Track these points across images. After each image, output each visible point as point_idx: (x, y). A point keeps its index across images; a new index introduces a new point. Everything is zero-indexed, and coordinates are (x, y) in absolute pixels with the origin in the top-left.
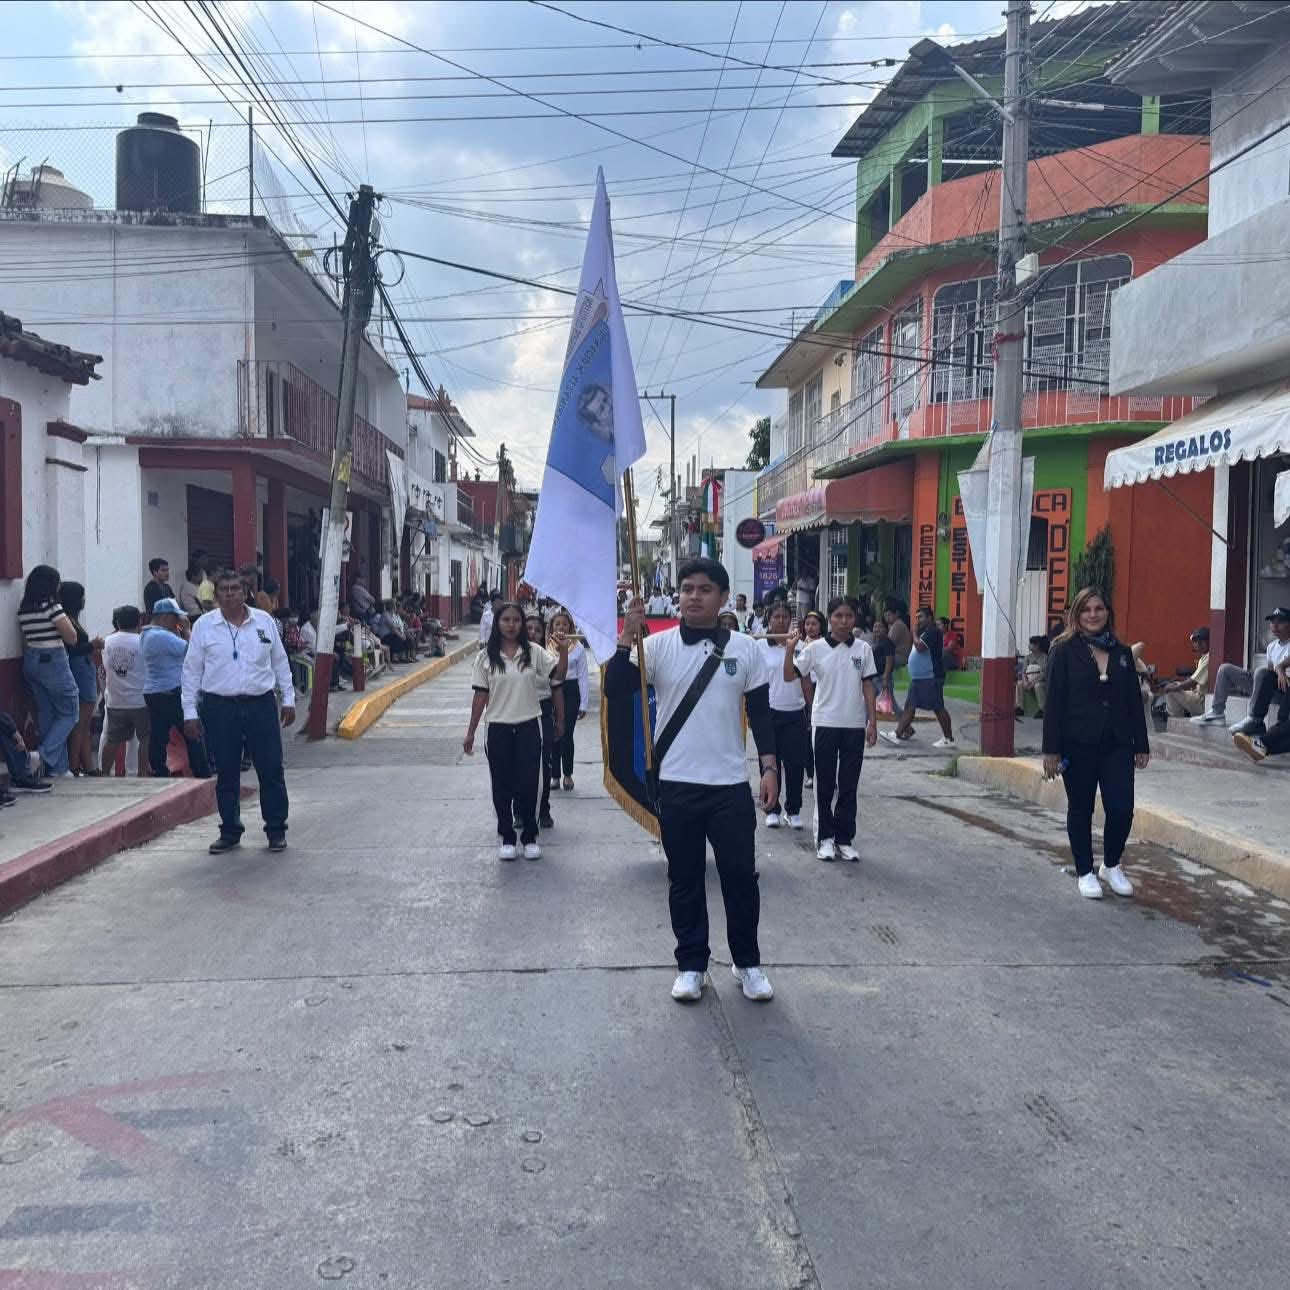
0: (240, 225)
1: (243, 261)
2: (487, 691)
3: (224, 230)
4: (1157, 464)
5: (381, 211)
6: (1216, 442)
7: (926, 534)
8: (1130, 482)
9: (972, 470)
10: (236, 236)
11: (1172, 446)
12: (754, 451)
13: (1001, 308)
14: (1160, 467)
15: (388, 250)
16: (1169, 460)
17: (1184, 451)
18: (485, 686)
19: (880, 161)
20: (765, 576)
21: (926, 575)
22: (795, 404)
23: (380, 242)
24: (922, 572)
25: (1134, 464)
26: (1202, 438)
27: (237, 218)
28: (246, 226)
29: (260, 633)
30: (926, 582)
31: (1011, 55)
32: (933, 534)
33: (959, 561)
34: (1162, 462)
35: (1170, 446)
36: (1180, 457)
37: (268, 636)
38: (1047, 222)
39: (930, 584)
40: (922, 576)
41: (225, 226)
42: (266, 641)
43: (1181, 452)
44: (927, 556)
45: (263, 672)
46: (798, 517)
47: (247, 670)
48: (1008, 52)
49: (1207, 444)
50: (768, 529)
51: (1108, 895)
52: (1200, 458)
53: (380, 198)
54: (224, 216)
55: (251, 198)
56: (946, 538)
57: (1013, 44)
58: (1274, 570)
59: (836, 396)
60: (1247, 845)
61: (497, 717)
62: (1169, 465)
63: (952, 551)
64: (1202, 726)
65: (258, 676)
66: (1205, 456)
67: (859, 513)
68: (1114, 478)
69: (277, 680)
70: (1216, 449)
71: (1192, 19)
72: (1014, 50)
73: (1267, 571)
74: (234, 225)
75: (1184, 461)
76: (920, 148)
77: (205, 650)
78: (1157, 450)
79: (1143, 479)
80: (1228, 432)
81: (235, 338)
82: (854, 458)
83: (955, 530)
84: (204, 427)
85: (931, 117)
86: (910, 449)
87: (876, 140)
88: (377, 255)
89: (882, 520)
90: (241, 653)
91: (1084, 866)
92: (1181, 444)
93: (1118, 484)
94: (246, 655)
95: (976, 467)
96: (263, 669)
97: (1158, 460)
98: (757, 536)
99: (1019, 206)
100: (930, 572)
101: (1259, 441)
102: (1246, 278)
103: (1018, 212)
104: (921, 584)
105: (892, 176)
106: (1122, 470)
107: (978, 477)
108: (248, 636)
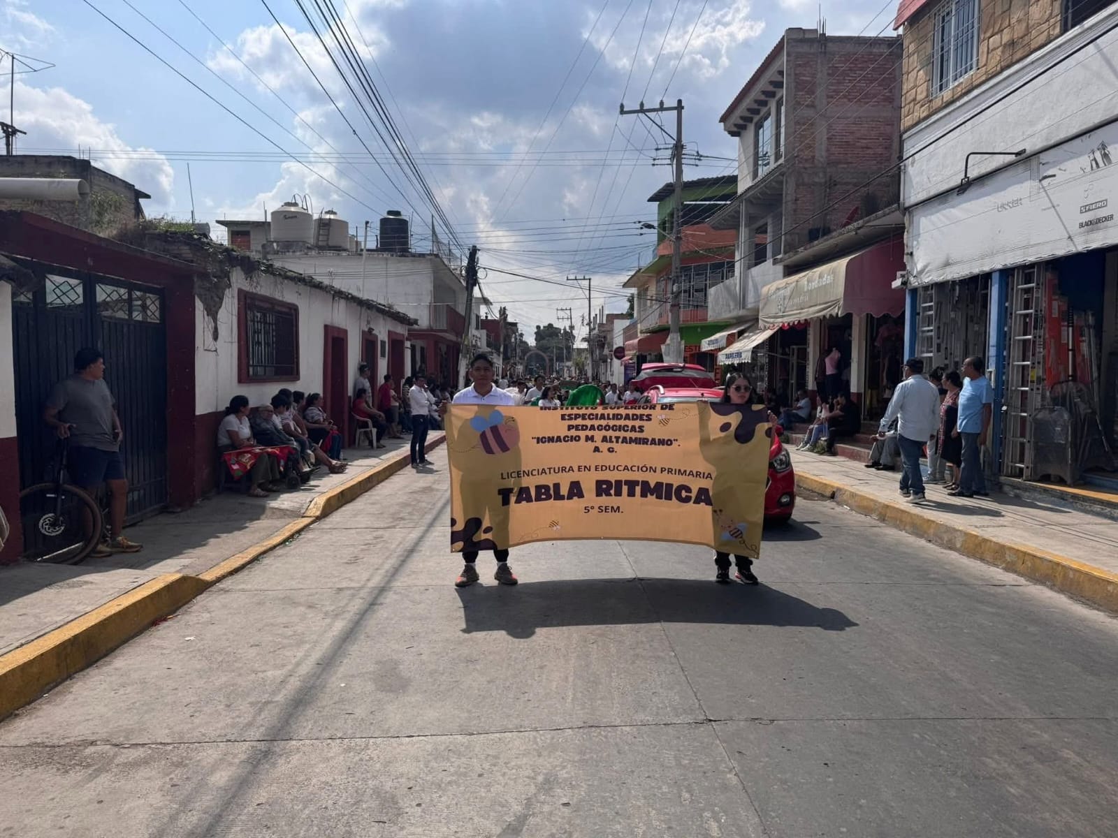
0: (428, 256)
10: (425, 259)
23: (478, 265)
27: (425, 254)
28: (430, 257)
54: (420, 253)
55: (433, 249)
98: (622, 354)
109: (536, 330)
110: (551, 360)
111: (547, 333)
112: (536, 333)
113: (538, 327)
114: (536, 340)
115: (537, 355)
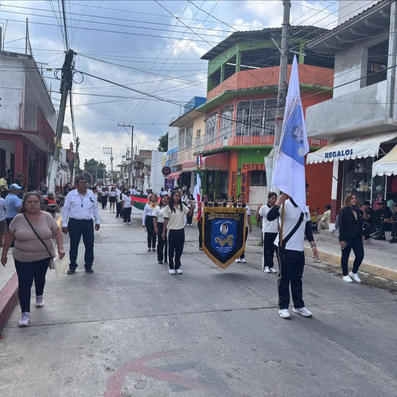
0: (23, 57)
1: (22, 70)
2: (168, 219)
3: (17, 58)
4: (326, 158)
5: (75, 58)
6: (347, 153)
7: (234, 174)
8: (316, 162)
9: (268, 156)
10: (20, 61)
11: (331, 153)
12: (160, 146)
13: (278, 110)
14: (327, 159)
15: (78, 72)
16: (330, 157)
17: (336, 155)
18: (168, 217)
19: (217, 61)
20: (168, 184)
21: (234, 186)
22: (181, 132)
23: (75, 69)
24: (232, 185)
25: (317, 157)
26: (342, 151)
27: (21, 55)
28: (25, 58)
29: (90, 198)
30: (233, 188)
31: (284, 37)
32: (236, 174)
33: (244, 183)
34: (328, 157)
35: (330, 153)
36: (334, 156)
37: (93, 199)
38: (274, 86)
39: (235, 189)
40: (232, 187)
41: (17, 57)
42: (92, 201)
43: (334, 155)
44: (234, 181)
45: (91, 212)
46: (192, 167)
47: (86, 211)
48: (283, 35)
49: (344, 153)
50: (172, 170)
51: (354, 281)
52: (341, 157)
53: (76, 54)
54: (17, 54)
55: (26, 49)
56: (240, 176)
57: (285, 33)
58: (349, 189)
59: (199, 131)
60: (379, 266)
61: (173, 227)
62: (330, 158)
63: (242, 179)
64: (332, 232)
65: (89, 213)
66: (343, 156)
67: (215, 167)
68: (310, 161)
69: (94, 214)
70: (347, 155)
71: (337, 34)
72: (285, 35)
73: (347, 189)
74: (20, 57)
75: (335, 157)
76: (233, 60)
77: (71, 203)
78: (326, 154)
79: (321, 162)
80: (352, 150)
81: (18, 96)
82: (211, 150)
83: (243, 173)
84: (5, 125)
85: (238, 51)
86: (228, 149)
87: (216, 55)
88: (74, 73)
89: (221, 169)
90: (84, 205)
91: (345, 273)
92: (335, 152)
93: (311, 163)
94: (85, 205)
95: (270, 155)
96: (90, 211)
97: (326, 157)
98: (168, 172)
99: (285, 81)
100: (235, 186)
101: (362, 153)
102: (353, 107)
103: (285, 83)
104: (232, 189)
105: (222, 67)
106: (312, 159)
107: (270, 159)
108: (86, 199)
109: (85, 162)
110: (94, 177)
111: (91, 164)
112: (84, 163)
113: (86, 160)
114: (84, 166)
115: (86, 174)
